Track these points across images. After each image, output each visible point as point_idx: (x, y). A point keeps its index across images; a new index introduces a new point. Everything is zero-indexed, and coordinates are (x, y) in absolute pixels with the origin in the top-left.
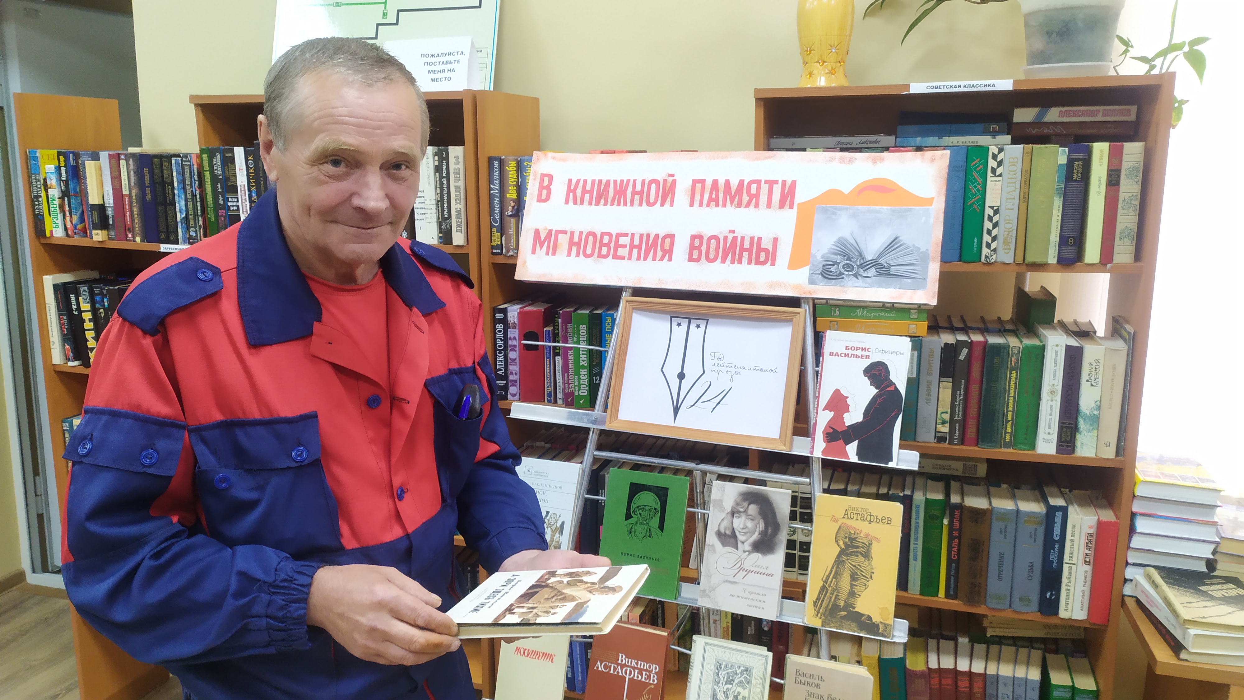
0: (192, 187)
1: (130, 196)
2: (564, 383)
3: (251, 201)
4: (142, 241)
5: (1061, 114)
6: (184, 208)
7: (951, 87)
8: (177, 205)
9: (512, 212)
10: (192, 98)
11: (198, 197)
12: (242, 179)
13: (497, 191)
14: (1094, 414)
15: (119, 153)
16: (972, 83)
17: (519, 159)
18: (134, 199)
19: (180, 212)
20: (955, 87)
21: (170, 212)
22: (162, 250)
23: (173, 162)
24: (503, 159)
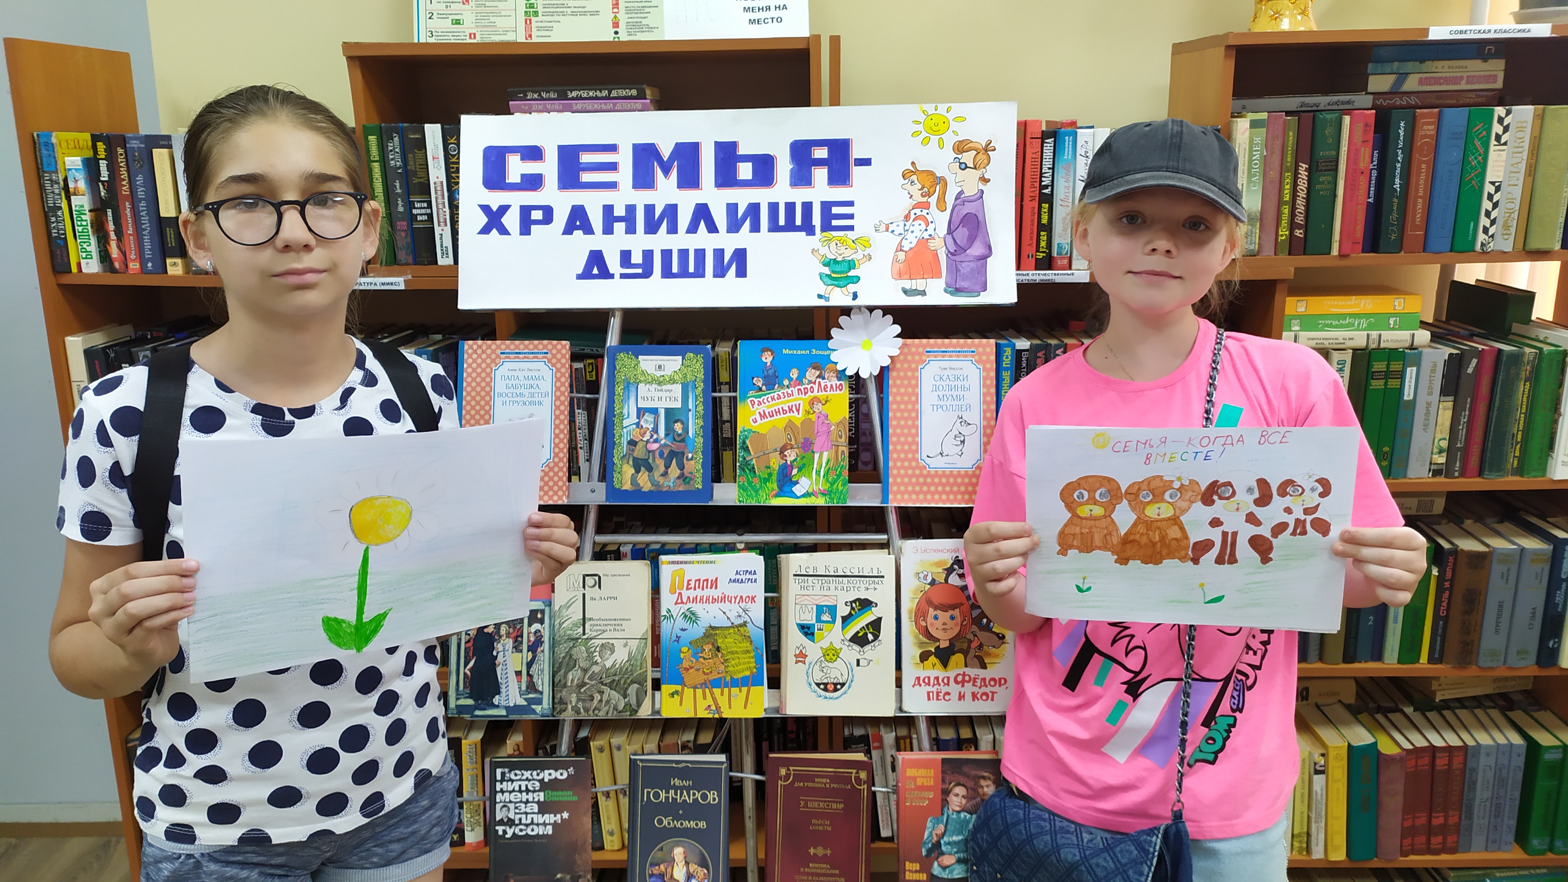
3: (452, 206)
10: (345, 47)
12: (437, 173)
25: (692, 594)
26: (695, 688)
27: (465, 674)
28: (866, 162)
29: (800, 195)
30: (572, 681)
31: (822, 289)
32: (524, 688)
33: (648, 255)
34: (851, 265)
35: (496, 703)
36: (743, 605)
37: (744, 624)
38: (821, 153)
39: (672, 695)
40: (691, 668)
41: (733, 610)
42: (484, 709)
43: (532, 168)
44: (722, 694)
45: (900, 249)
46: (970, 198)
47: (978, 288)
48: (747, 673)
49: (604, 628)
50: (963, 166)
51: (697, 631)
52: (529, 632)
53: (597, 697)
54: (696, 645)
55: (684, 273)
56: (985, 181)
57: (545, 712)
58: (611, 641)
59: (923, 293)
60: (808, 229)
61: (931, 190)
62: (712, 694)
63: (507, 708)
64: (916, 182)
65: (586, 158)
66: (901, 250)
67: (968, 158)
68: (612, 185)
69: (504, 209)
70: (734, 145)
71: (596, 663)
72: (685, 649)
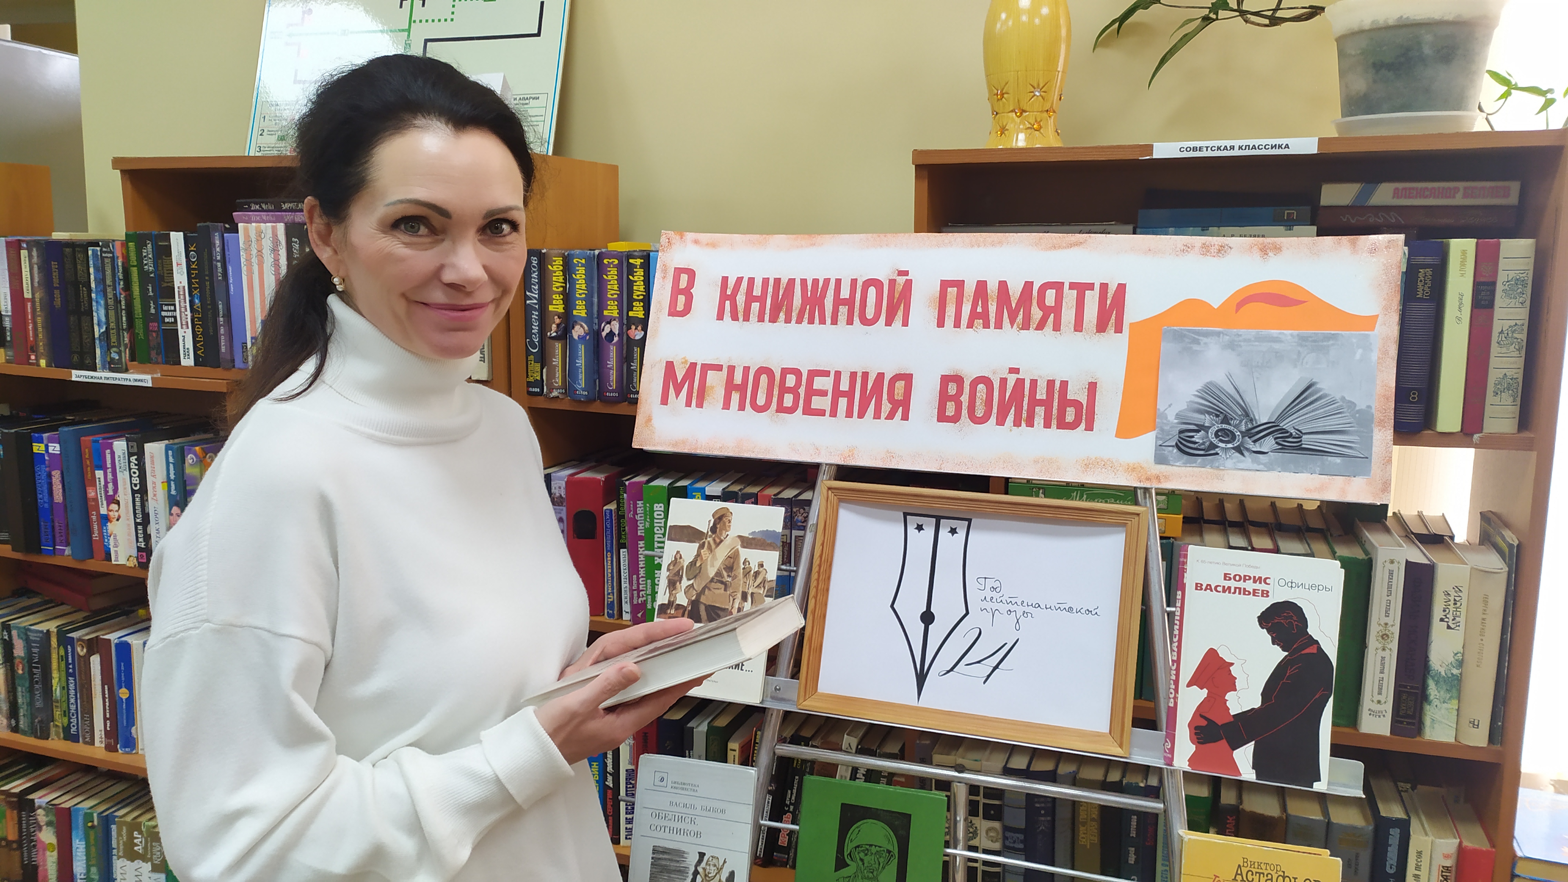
0: (115, 289)
1: (33, 300)
2: (632, 590)
3: (192, 310)
4: (48, 365)
5: (1396, 193)
6: (103, 319)
7: (1219, 148)
8: (95, 314)
9: (557, 333)
10: (117, 162)
11: (123, 303)
12: (180, 279)
13: (535, 301)
14: (1452, 674)
15: (19, 240)
16: (1251, 142)
17: (566, 254)
18: (38, 304)
19: (99, 325)
20: (1226, 148)
21: (85, 325)
22: (74, 379)
23: (90, 253)
24: (544, 253)
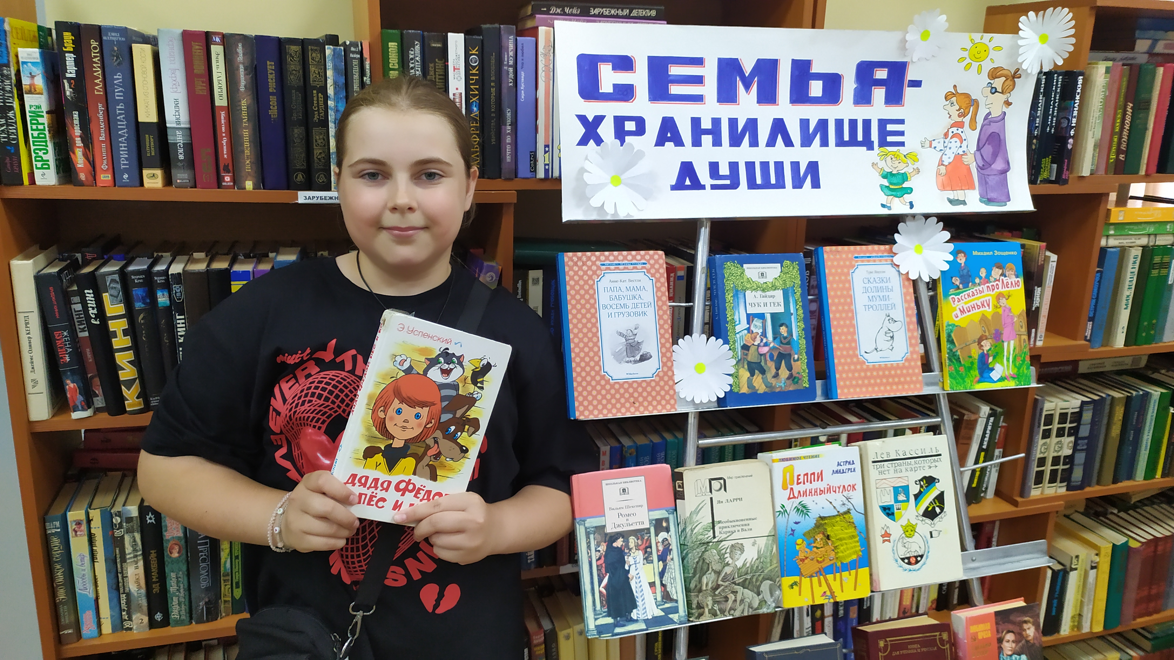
4: (257, 187)
21: (318, 138)
22: (300, 201)
25: (802, 488)
26: (811, 576)
27: (600, 592)
28: (917, 84)
29: (861, 113)
30: (707, 585)
31: (884, 199)
32: (659, 598)
33: (734, 166)
34: (904, 177)
35: (635, 618)
36: (845, 493)
37: (848, 512)
38: (881, 74)
39: (792, 586)
40: (807, 558)
41: (838, 499)
42: (624, 626)
43: (623, 78)
44: (835, 579)
45: (941, 163)
46: (995, 119)
47: (1003, 198)
48: (854, 557)
49: (732, 529)
50: (994, 90)
51: (809, 523)
52: (657, 540)
53: (732, 597)
54: (810, 536)
55: (766, 185)
56: (1008, 103)
57: (682, 619)
58: (740, 542)
59: (964, 203)
60: (868, 144)
61: (967, 111)
62: (826, 580)
63: (646, 621)
64: (955, 103)
65: (675, 70)
66: (942, 165)
67: (998, 83)
68: (698, 99)
69: (599, 119)
70: (807, 64)
71: (728, 564)
72: (799, 541)
